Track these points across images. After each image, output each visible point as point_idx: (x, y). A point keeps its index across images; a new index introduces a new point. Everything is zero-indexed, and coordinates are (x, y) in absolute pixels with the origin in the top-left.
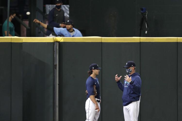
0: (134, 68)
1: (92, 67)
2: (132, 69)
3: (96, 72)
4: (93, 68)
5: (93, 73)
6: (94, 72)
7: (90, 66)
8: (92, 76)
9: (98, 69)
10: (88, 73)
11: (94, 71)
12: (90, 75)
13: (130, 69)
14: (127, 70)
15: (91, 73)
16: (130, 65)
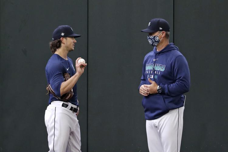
0: (164, 34)
1: (59, 32)
2: (159, 35)
3: (69, 43)
4: (63, 34)
5: (62, 45)
6: (65, 43)
7: (56, 30)
8: (59, 52)
9: (72, 37)
10: (51, 46)
11: (64, 40)
12: (55, 51)
13: (155, 37)
14: (150, 38)
15: (58, 45)
16: (155, 28)
